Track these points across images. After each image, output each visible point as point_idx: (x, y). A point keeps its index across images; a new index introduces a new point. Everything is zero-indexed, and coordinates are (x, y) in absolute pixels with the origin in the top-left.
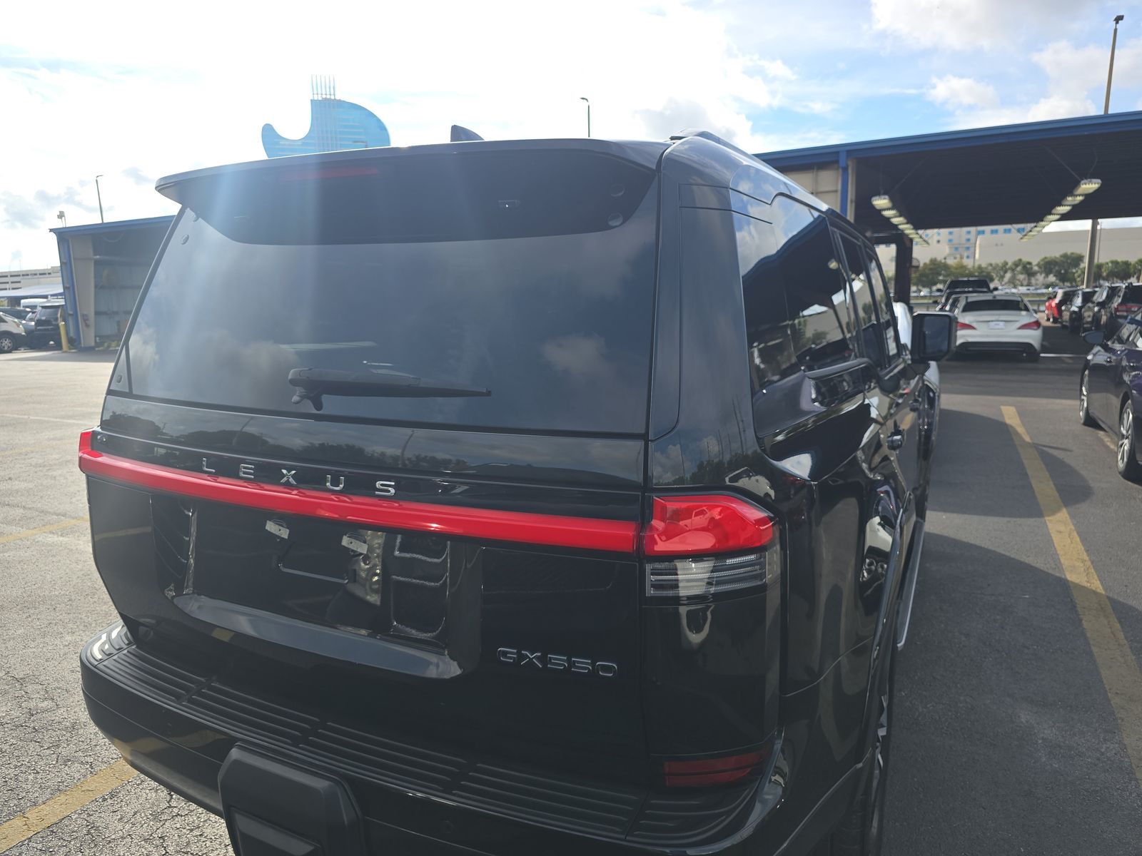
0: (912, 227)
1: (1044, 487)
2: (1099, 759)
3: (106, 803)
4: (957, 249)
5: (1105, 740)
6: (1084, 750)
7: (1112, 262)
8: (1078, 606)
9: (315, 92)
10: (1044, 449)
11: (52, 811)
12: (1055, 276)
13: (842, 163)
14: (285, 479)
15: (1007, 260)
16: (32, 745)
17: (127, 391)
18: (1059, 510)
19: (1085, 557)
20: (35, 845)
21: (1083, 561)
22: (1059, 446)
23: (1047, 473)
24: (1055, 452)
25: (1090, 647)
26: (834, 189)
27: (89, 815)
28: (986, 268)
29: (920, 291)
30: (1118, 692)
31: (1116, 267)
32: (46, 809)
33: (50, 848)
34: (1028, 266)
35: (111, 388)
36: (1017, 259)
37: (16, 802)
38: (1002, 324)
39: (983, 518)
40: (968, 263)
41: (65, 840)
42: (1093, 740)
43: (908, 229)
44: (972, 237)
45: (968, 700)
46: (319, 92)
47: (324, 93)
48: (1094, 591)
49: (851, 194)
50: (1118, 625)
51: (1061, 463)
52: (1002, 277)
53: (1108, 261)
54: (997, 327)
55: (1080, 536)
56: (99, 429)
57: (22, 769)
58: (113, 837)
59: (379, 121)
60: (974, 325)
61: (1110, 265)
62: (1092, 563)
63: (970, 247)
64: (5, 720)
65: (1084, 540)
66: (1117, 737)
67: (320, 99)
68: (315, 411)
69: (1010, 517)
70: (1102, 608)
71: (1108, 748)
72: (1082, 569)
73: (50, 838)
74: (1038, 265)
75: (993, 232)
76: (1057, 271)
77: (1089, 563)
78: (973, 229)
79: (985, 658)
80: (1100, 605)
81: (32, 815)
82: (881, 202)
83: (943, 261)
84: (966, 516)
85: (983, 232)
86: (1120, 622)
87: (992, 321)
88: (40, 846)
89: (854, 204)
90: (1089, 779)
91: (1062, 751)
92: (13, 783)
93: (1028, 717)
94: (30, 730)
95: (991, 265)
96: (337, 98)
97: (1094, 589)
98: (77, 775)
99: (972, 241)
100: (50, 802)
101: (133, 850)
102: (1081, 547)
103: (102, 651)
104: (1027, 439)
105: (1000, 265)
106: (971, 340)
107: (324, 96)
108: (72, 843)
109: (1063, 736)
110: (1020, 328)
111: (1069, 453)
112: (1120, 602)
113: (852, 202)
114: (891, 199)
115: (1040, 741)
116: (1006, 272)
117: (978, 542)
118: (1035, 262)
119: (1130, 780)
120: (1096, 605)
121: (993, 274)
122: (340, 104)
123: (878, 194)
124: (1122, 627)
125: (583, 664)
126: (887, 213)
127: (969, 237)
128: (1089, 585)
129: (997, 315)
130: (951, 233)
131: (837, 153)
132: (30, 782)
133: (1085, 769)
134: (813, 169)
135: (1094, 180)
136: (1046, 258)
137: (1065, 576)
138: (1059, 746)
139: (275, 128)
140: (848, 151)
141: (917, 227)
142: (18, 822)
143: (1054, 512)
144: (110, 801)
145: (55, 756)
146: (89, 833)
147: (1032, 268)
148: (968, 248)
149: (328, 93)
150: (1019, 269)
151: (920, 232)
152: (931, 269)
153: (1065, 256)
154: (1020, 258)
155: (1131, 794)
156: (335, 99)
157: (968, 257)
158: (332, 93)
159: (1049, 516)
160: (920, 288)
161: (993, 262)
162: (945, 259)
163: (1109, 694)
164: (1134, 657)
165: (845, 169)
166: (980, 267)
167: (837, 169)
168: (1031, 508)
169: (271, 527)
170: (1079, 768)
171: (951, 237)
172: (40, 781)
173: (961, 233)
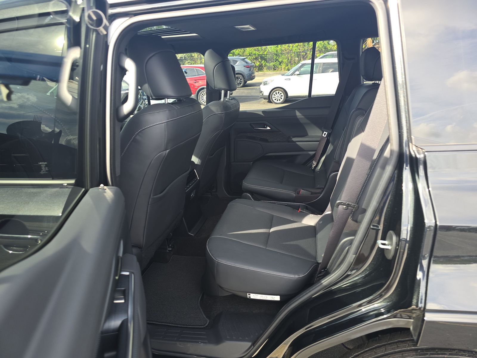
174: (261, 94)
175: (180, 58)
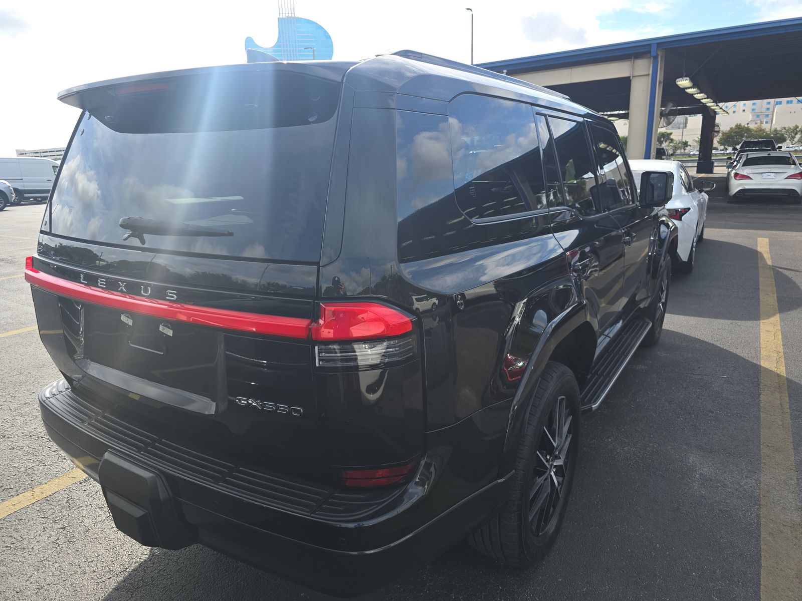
0: (712, 101)
1: (768, 297)
2: (737, 490)
3: (81, 485)
4: (758, 116)
5: (746, 477)
6: (728, 483)
8: (761, 384)
9: (281, 12)
10: (780, 270)
11: (48, 489)
13: (653, 53)
14: (121, 288)
15: (798, 125)
16: (45, 449)
17: (49, 231)
18: (774, 315)
19: (781, 350)
20: (35, 508)
21: (778, 352)
22: (793, 268)
23: (775, 288)
24: (786, 273)
25: (759, 414)
26: (647, 73)
27: (70, 492)
28: (781, 131)
29: (727, 149)
30: (769, 445)
32: (45, 487)
33: (44, 510)
35: (42, 229)
37: (29, 482)
38: (772, 175)
39: (713, 320)
40: (766, 127)
41: (53, 506)
42: (738, 477)
43: (709, 103)
44: (771, 106)
45: (655, 446)
46: (284, 12)
47: (287, 12)
48: (778, 374)
49: (660, 76)
50: (787, 399)
51: (789, 281)
52: (793, 138)
54: (769, 177)
55: (782, 334)
56: (36, 255)
57: (37, 463)
58: (81, 505)
59: (325, 32)
60: (751, 176)
62: (785, 354)
63: (769, 115)
64: (33, 434)
65: (784, 337)
66: (756, 476)
67: (284, 17)
68: (141, 245)
69: (734, 319)
70: (779, 386)
71: (746, 482)
72: (775, 358)
73: (45, 504)
75: (788, 102)
77: (782, 354)
78: (772, 101)
79: (678, 418)
80: (779, 384)
81: (37, 490)
82: (684, 83)
83: (746, 126)
84: (700, 319)
85: (780, 103)
86: (790, 397)
87: (765, 173)
88: (38, 509)
89: (662, 85)
90: (724, 502)
91: (711, 483)
92: (30, 471)
93: (695, 459)
94: (46, 440)
95: (785, 128)
96: (296, 16)
97: (779, 373)
98: (68, 468)
99: (771, 110)
100: (49, 483)
101: (91, 513)
102: (780, 342)
103: (51, 392)
104: (769, 262)
105: (792, 128)
106: (747, 187)
107: (287, 15)
108: (57, 507)
109: (716, 473)
110: (786, 178)
111: (798, 273)
112: (795, 382)
113: (660, 83)
114: (692, 80)
115: (698, 476)
116: (796, 134)
117: (702, 338)
119: (755, 505)
120: (775, 384)
121: (785, 135)
122: (299, 20)
123: (681, 76)
124: (790, 400)
125: (283, 408)
126: (690, 91)
127: (768, 106)
128: (776, 369)
129: (770, 168)
130: (754, 104)
131: (650, 45)
132: (40, 471)
133: (723, 496)
134: (631, 58)
137: (760, 363)
138: (711, 480)
139: (254, 40)
140: (658, 44)
141: (717, 101)
142: (28, 494)
143: (769, 316)
144: (83, 484)
145: (57, 456)
146: (68, 502)
148: (767, 116)
149: (290, 12)
151: (721, 104)
152: (736, 132)
155: (752, 514)
156: (295, 17)
157: (767, 122)
158: (293, 12)
159: (764, 319)
160: (726, 147)
161: (786, 126)
162: (748, 124)
163: (762, 446)
164: (791, 422)
165: (656, 58)
166: (776, 130)
167: (650, 58)
168: (753, 313)
169: (123, 318)
170: (720, 495)
171: (754, 107)
172: (46, 470)
173: (762, 104)
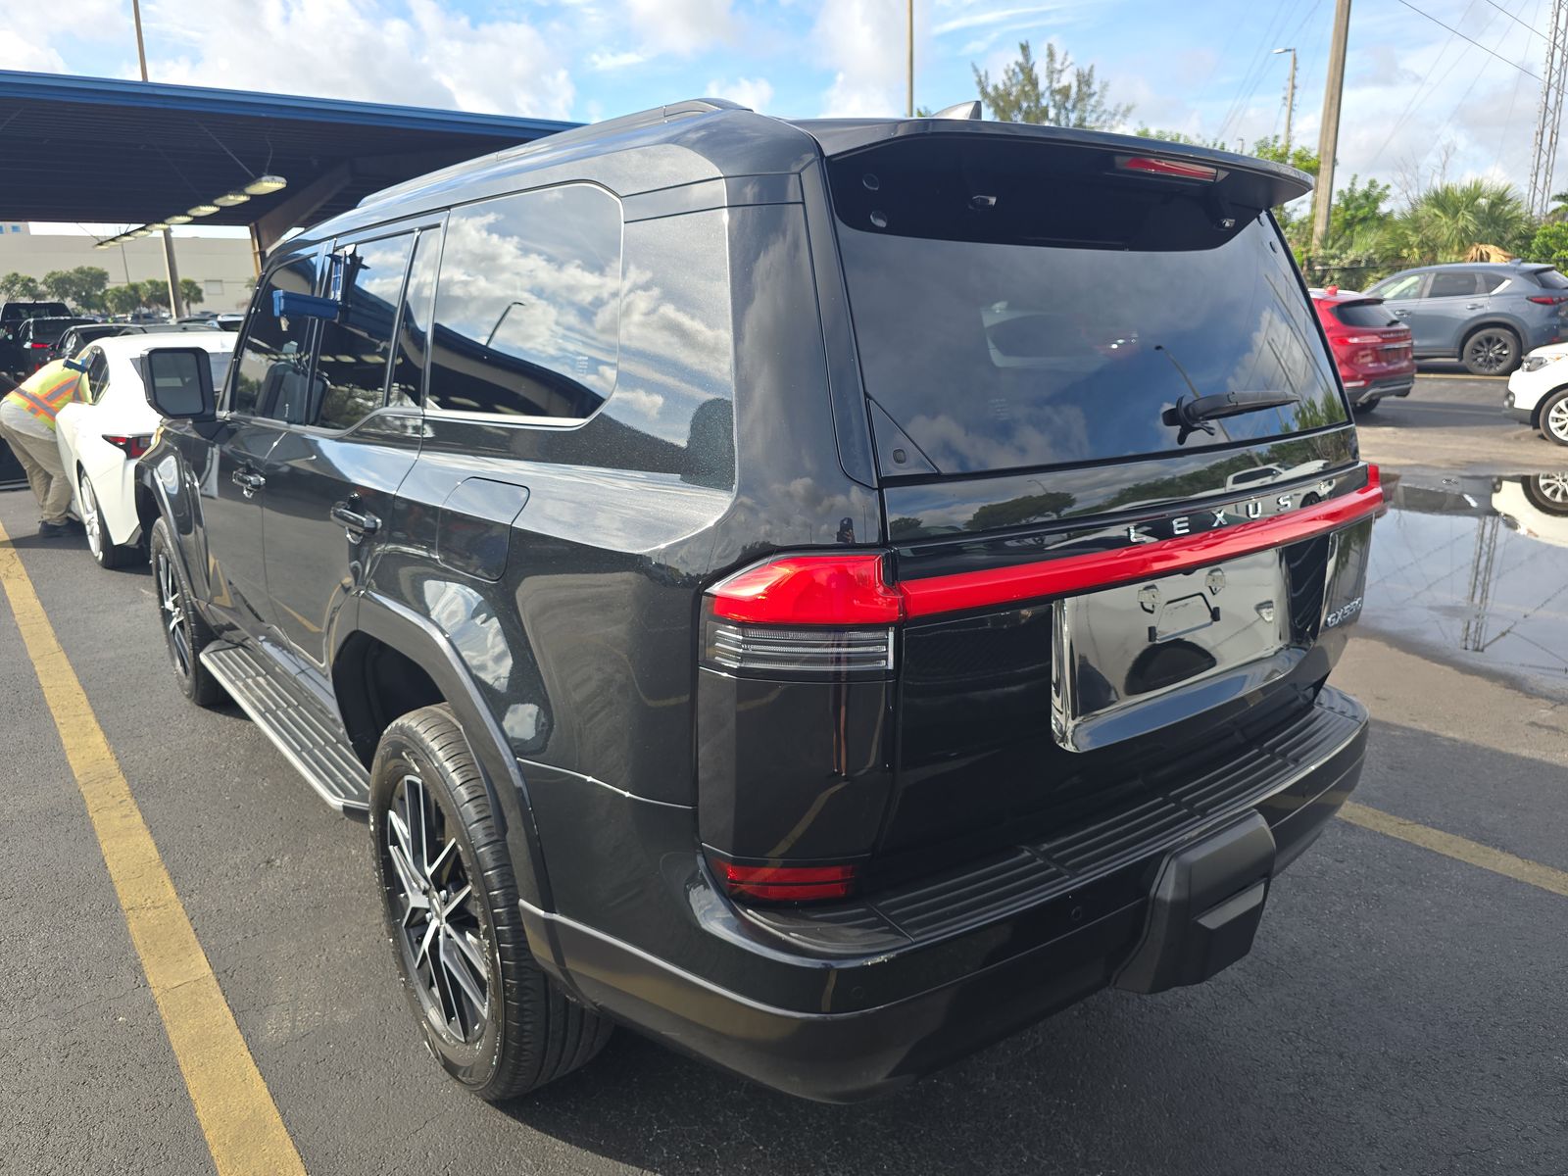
7: (151, 283)
12: (74, 299)
31: (157, 290)
34: (31, 285)
36: (10, 272)
53: (144, 281)
61: (149, 286)
74: (45, 282)
76: (75, 293)
118: (39, 280)
135: (277, 178)
136: (54, 273)
147: (36, 287)
150: (17, 287)
153: (80, 271)
154: (15, 271)
174: (1506, 403)
175: (1352, 262)
